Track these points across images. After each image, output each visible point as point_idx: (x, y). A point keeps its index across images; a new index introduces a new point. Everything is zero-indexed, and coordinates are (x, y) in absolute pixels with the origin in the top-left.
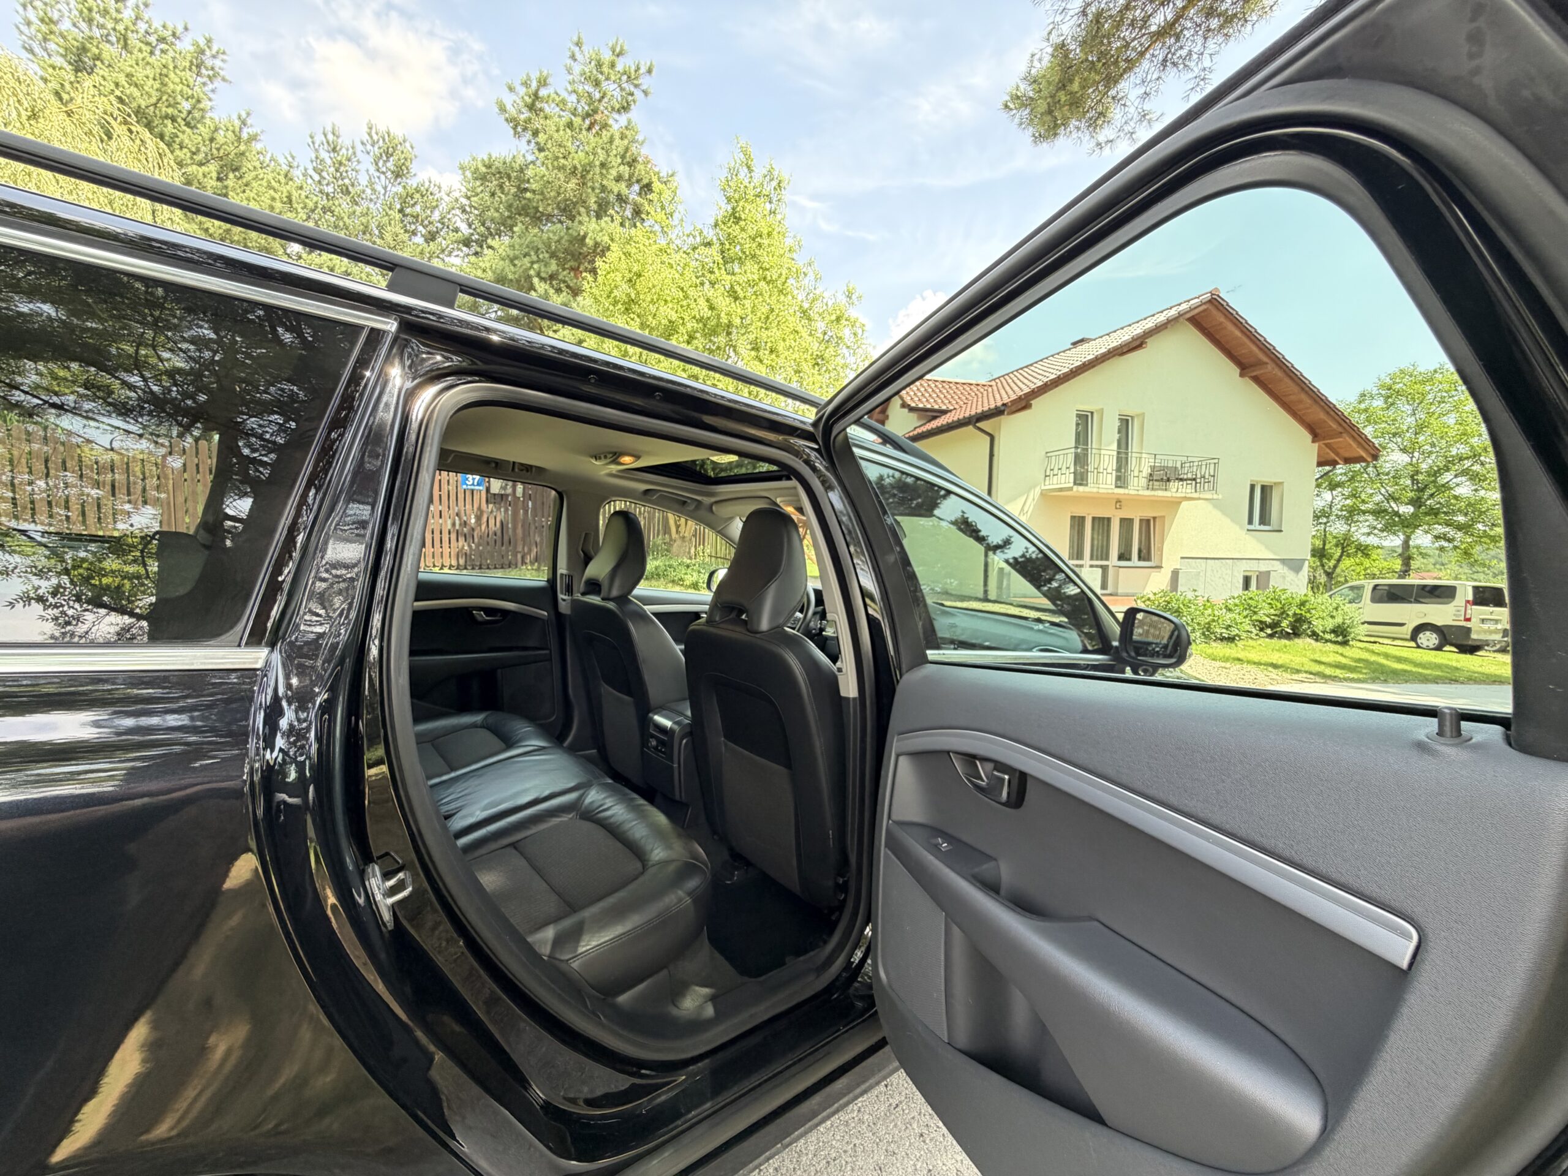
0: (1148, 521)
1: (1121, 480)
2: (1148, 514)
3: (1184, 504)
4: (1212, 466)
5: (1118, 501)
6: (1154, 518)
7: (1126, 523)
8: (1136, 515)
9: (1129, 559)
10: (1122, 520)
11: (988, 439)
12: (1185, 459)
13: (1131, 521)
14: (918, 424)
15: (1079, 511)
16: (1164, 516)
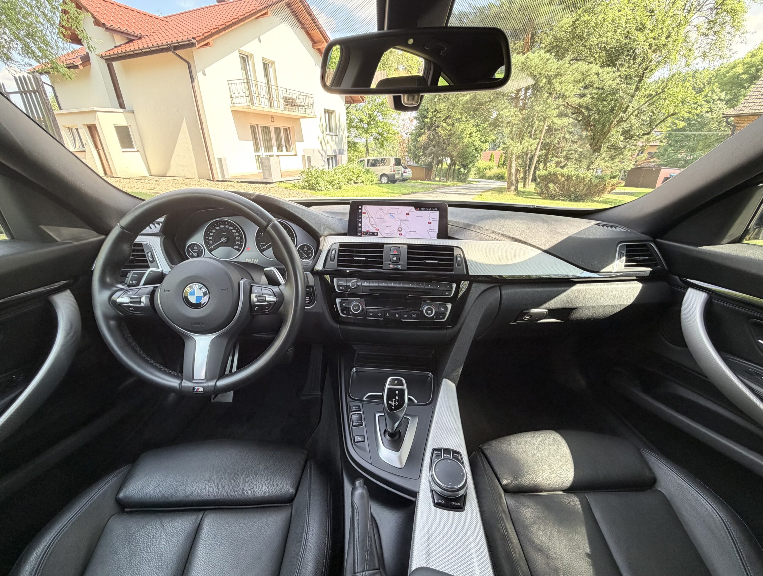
0: (286, 129)
2: (287, 125)
3: (302, 120)
4: (311, 98)
5: (272, 117)
6: (289, 128)
7: (277, 130)
8: (282, 125)
9: (282, 151)
10: (275, 129)
11: (187, 64)
12: (299, 93)
13: (280, 128)
14: (117, 44)
15: (254, 122)
16: (294, 127)
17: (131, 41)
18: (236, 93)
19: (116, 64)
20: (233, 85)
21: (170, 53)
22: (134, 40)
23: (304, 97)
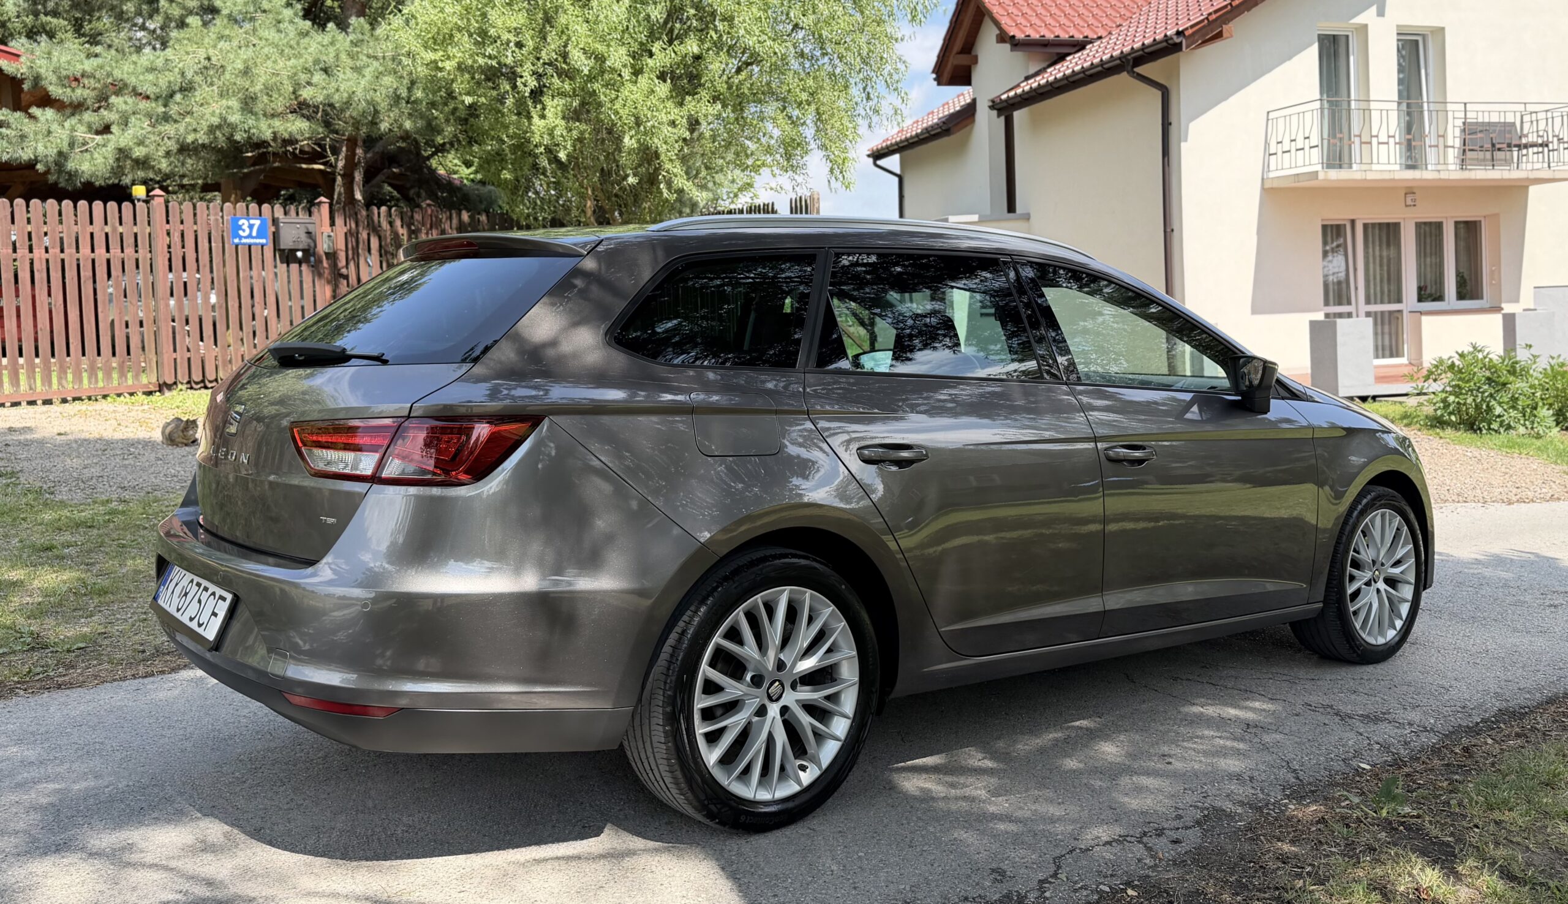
1: (1412, 154)
2: (1467, 213)
3: (1533, 190)
5: (1410, 192)
6: (1481, 219)
7: (1428, 232)
8: (1446, 215)
9: (1440, 298)
10: (1419, 226)
11: (1159, 94)
12: (1521, 107)
13: (1439, 226)
14: (1032, 71)
15: (1338, 214)
16: (1496, 216)
17: (1061, 58)
18: (1286, 142)
19: (1018, 115)
20: (1281, 121)
21: (1125, 74)
22: (1069, 54)
23: (1541, 116)
